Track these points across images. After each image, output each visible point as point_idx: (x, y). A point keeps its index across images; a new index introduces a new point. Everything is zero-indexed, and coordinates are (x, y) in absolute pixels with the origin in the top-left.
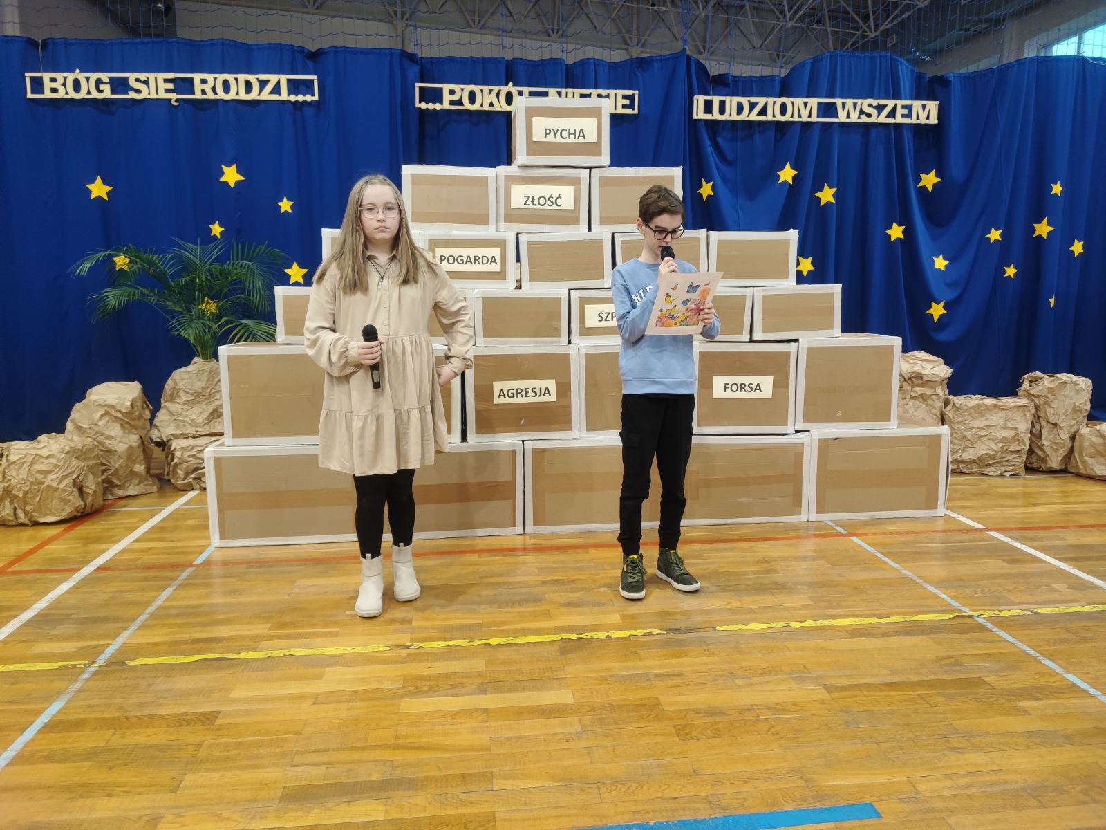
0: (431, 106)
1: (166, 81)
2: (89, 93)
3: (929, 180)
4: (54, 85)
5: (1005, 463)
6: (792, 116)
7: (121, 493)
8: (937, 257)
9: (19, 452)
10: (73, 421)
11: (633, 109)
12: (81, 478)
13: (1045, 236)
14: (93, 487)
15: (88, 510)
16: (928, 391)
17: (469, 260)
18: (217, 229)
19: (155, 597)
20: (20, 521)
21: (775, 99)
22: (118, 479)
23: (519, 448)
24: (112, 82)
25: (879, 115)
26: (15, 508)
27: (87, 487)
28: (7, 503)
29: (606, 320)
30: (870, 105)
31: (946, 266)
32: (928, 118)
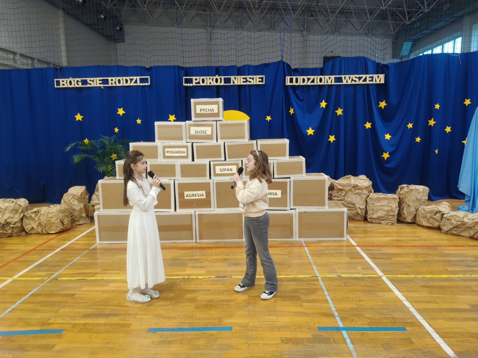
0: (189, 85)
1: (100, 80)
2: (74, 85)
3: (383, 104)
4: (63, 83)
5: (389, 219)
6: (324, 83)
7: (78, 223)
8: (387, 134)
9: (44, 211)
10: (63, 199)
11: (263, 82)
12: (63, 219)
13: (432, 125)
14: (67, 222)
15: (65, 229)
16: (360, 191)
17: (176, 152)
18: (116, 130)
19: (74, 260)
20: (44, 233)
21: (317, 77)
22: (77, 219)
23: (193, 214)
24: (82, 81)
25: (359, 81)
26: (42, 229)
27: (65, 222)
28: (40, 227)
29: (223, 171)
30: (356, 77)
31: (390, 138)
32: (380, 81)
